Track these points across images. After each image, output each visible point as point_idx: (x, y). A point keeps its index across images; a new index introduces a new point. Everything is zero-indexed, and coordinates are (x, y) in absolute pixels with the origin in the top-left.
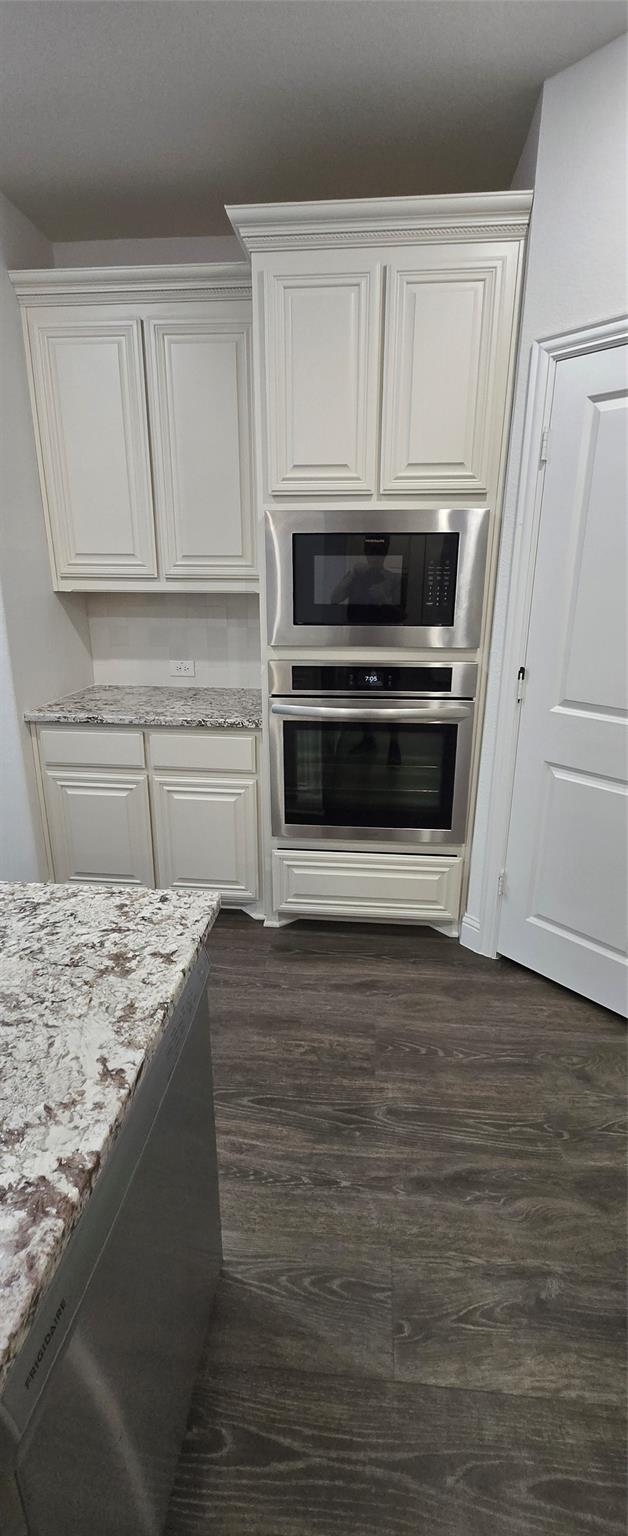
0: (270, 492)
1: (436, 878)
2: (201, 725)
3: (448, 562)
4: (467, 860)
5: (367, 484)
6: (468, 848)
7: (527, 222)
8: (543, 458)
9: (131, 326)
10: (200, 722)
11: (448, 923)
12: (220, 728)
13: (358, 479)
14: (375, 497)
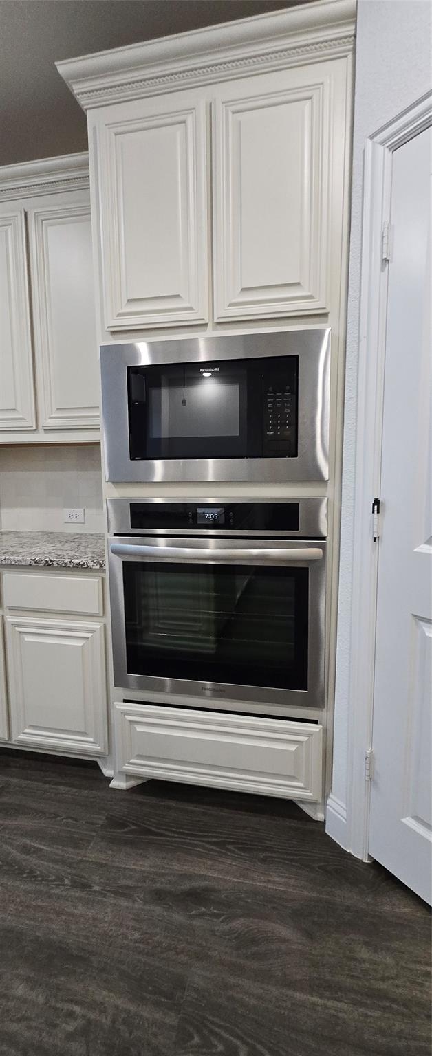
0: (106, 328)
1: (293, 748)
2: (48, 565)
3: (288, 388)
4: (329, 728)
5: (201, 314)
6: (330, 713)
7: (353, 32)
8: (384, 257)
9: (16, 216)
10: (46, 561)
11: (312, 803)
12: (67, 568)
13: (191, 309)
14: (210, 327)
